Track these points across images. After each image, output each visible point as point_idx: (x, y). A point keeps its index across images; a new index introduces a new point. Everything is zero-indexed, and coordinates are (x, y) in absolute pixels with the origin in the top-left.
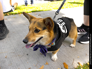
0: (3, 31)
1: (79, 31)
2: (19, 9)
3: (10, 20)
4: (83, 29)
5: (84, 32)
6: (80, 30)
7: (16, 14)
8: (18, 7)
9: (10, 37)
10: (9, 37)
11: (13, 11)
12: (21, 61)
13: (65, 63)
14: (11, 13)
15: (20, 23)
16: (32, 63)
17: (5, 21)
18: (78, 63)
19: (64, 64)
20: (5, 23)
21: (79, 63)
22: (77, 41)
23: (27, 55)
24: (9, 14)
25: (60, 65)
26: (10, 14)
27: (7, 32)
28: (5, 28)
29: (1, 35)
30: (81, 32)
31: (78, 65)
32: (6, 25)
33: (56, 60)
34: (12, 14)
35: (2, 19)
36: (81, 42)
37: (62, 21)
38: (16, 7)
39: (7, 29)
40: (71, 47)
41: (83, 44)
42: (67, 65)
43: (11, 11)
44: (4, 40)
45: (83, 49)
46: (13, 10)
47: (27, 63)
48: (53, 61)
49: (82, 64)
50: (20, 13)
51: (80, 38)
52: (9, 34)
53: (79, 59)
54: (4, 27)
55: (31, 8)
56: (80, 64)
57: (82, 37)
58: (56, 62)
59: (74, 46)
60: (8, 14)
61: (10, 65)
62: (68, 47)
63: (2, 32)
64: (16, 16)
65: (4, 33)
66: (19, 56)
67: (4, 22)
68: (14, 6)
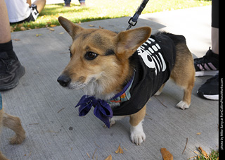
0: (10, 70)
1: (201, 67)
2: (50, 14)
3: (26, 41)
4: (210, 64)
5: (211, 69)
6: (203, 66)
7: (41, 26)
8: (48, 9)
9: (28, 85)
10: (24, 85)
11: (34, 20)
12: (56, 144)
13: (165, 149)
14: (29, 24)
15: (52, 49)
16: (83, 150)
17: (14, 44)
18: (197, 150)
19: (163, 151)
20: (14, 49)
21: (199, 149)
22: (194, 94)
23: (71, 129)
24: (24, 26)
25: (153, 155)
26: (27, 28)
27: (20, 71)
28: (14, 63)
29: (6, 79)
30: (205, 70)
31: (198, 153)
32: (18, 55)
33: (141, 141)
34: (33, 27)
35: (7, 40)
36: (205, 96)
37: (153, 40)
38: (43, 9)
39: (19, 65)
40: (180, 108)
41: (210, 102)
42: (171, 155)
43: (31, 18)
44: (13, 91)
45: (209, 112)
46: (35, 17)
47: (69, 149)
48: (136, 144)
49: (207, 152)
50: (53, 24)
51: (203, 86)
52: (24, 76)
53: (201, 138)
54: (13, 61)
55: (78, 10)
56: (203, 152)
57: (208, 82)
58: (143, 148)
59: (187, 106)
60: (22, 28)
61: (27, 154)
62: (173, 109)
63: (7, 73)
64: (43, 31)
65: (13, 75)
66: (49, 131)
67: (12, 47)
68: (36, 8)
